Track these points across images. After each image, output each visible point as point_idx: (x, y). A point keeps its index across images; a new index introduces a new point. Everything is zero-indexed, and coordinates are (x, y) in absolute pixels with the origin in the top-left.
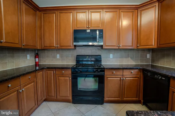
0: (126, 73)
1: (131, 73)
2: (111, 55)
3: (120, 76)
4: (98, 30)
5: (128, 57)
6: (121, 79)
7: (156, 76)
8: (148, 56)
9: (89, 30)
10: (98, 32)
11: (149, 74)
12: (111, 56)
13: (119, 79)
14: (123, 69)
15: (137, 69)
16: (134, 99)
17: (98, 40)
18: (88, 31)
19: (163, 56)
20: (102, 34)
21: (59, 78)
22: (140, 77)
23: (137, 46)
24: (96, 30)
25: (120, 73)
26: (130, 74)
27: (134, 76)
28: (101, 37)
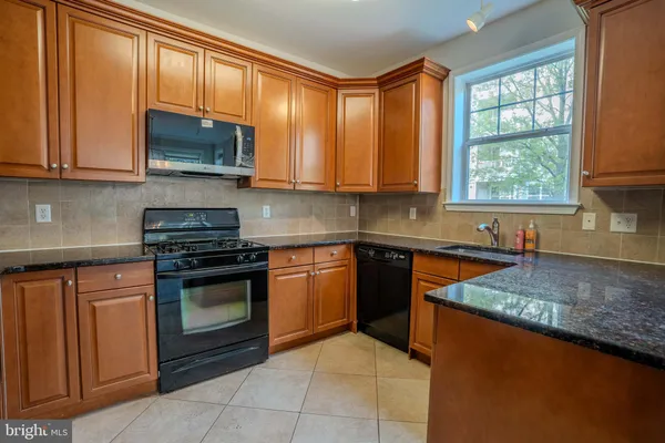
0: (322, 256)
1: (332, 255)
2: (265, 207)
3: (306, 268)
4: (240, 125)
5: (311, 214)
6: (309, 276)
7: (387, 256)
8: (353, 211)
9: (211, 122)
10: (239, 133)
11: (372, 253)
12: (266, 210)
13: (305, 275)
14: (315, 246)
15: (344, 243)
16: (339, 322)
17: (239, 161)
18: (207, 124)
19: (385, 211)
20: (253, 142)
21: (97, 304)
22: (350, 263)
23: (336, 186)
24: (232, 126)
25: (306, 257)
26: (330, 258)
27: (338, 263)
28: (250, 149)
